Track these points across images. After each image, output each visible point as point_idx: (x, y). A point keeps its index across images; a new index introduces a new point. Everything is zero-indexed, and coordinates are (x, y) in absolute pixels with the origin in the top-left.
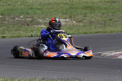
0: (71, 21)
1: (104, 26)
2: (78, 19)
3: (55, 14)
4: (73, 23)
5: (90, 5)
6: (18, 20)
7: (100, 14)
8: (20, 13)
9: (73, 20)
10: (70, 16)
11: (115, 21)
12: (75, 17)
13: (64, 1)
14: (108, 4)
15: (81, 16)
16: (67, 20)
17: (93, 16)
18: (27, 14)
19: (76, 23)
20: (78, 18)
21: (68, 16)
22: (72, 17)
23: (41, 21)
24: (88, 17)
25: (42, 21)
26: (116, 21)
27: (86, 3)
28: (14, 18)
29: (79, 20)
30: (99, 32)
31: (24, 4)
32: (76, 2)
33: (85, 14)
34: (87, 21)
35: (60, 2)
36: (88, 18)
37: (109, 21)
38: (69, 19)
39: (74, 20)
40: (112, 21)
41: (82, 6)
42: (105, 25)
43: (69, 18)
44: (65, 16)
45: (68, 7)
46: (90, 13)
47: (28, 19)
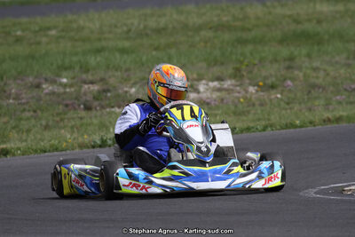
0: (240, 85)
2: (266, 78)
4: (247, 92)
6: (53, 93)
7: (344, 55)
9: (247, 81)
12: (256, 70)
13: (215, 19)
16: (228, 84)
19: (257, 91)
20: (264, 73)
21: (230, 71)
22: (245, 73)
23: (133, 90)
24: (300, 69)
28: (38, 86)
29: (269, 82)
31: (72, 34)
32: (258, 18)
36: (301, 74)
38: (233, 82)
39: (250, 84)
44: (216, 70)
45: (227, 36)
46: (309, 56)
47: (86, 86)
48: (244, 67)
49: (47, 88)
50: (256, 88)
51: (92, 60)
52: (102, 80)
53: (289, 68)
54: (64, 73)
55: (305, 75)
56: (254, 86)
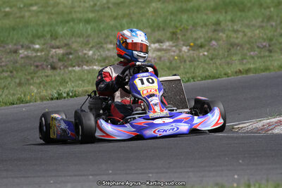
0: (176, 46)
2: (196, 40)
4: (180, 51)
6: (27, 57)
8: (33, 36)
9: (182, 43)
10: (174, 33)
12: (188, 34)
16: (166, 45)
18: (54, 36)
19: (189, 50)
20: (195, 36)
21: (168, 35)
22: (180, 37)
23: (91, 53)
24: (223, 31)
25: (94, 54)
28: (16, 52)
29: (199, 42)
33: (218, 23)
34: (221, 42)
36: (224, 36)
38: (171, 43)
39: (184, 45)
43: (168, 40)
44: (158, 34)
46: (232, 21)
47: (54, 50)
48: (179, 31)
49: (22, 52)
50: (188, 47)
51: (60, 30)
52: (66, 45)
53: (215, 31)
54: (37, 40)
55: (227, 36)
56: (187, 46)
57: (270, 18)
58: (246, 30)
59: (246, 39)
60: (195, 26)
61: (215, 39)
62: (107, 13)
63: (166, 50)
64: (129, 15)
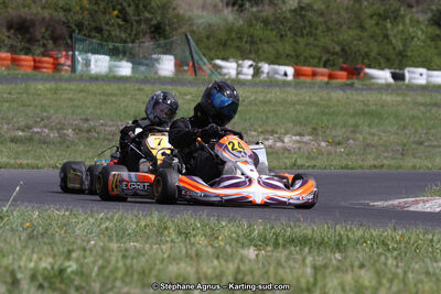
1: (400, 156)
3: (277, 124)
5: (374, 107)
10: (314, 129)
11: (430, 146)
14: (422, 108)
15: (344, 130)
17: (374, 131)
26: (434, 146)
27: (365, 105)
30: (382, 166)
33: (356, 126)
34: (357, 143)
35: (295, 99)
37: (414, 146)
40: (422, 147)
41: (351, 111)
42: (402, 154)
43: (309, 135)
57: (404, 128)
58: (382, 134)
59: (381, 142)
60: (334, 126)
61: (353, 139)
62: (254, 108)
63: (306, 143)
64: (274, 111)
